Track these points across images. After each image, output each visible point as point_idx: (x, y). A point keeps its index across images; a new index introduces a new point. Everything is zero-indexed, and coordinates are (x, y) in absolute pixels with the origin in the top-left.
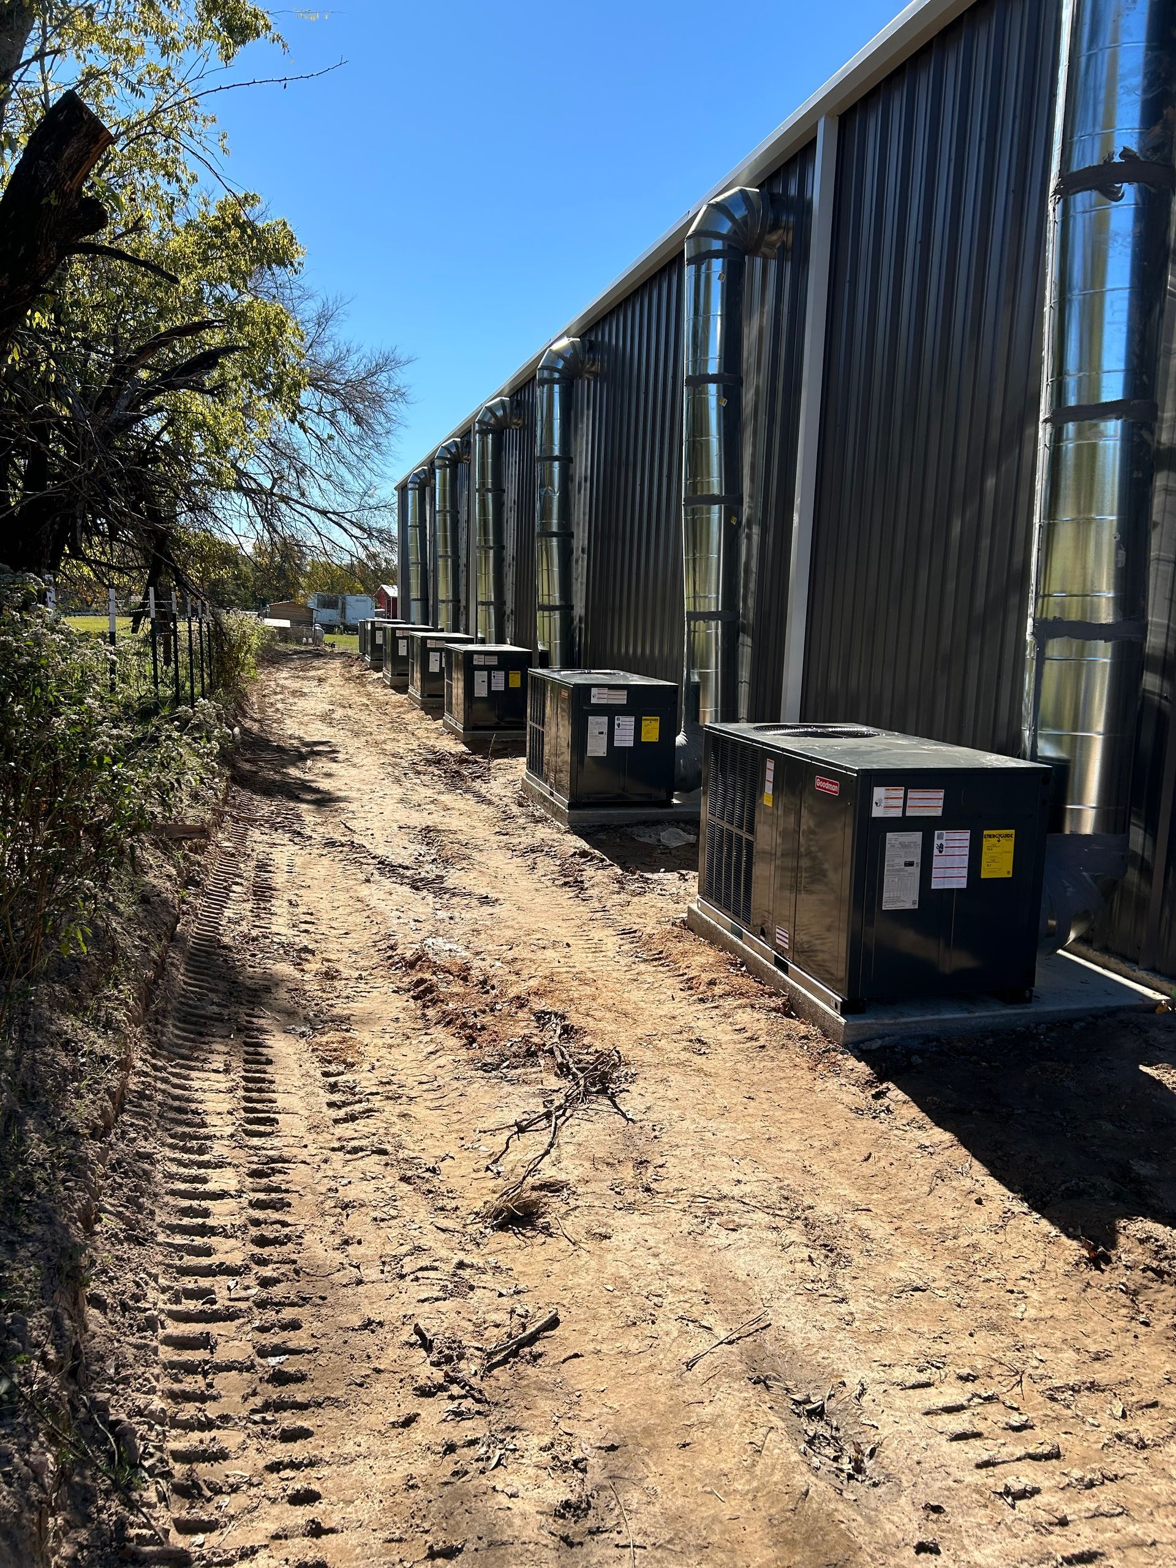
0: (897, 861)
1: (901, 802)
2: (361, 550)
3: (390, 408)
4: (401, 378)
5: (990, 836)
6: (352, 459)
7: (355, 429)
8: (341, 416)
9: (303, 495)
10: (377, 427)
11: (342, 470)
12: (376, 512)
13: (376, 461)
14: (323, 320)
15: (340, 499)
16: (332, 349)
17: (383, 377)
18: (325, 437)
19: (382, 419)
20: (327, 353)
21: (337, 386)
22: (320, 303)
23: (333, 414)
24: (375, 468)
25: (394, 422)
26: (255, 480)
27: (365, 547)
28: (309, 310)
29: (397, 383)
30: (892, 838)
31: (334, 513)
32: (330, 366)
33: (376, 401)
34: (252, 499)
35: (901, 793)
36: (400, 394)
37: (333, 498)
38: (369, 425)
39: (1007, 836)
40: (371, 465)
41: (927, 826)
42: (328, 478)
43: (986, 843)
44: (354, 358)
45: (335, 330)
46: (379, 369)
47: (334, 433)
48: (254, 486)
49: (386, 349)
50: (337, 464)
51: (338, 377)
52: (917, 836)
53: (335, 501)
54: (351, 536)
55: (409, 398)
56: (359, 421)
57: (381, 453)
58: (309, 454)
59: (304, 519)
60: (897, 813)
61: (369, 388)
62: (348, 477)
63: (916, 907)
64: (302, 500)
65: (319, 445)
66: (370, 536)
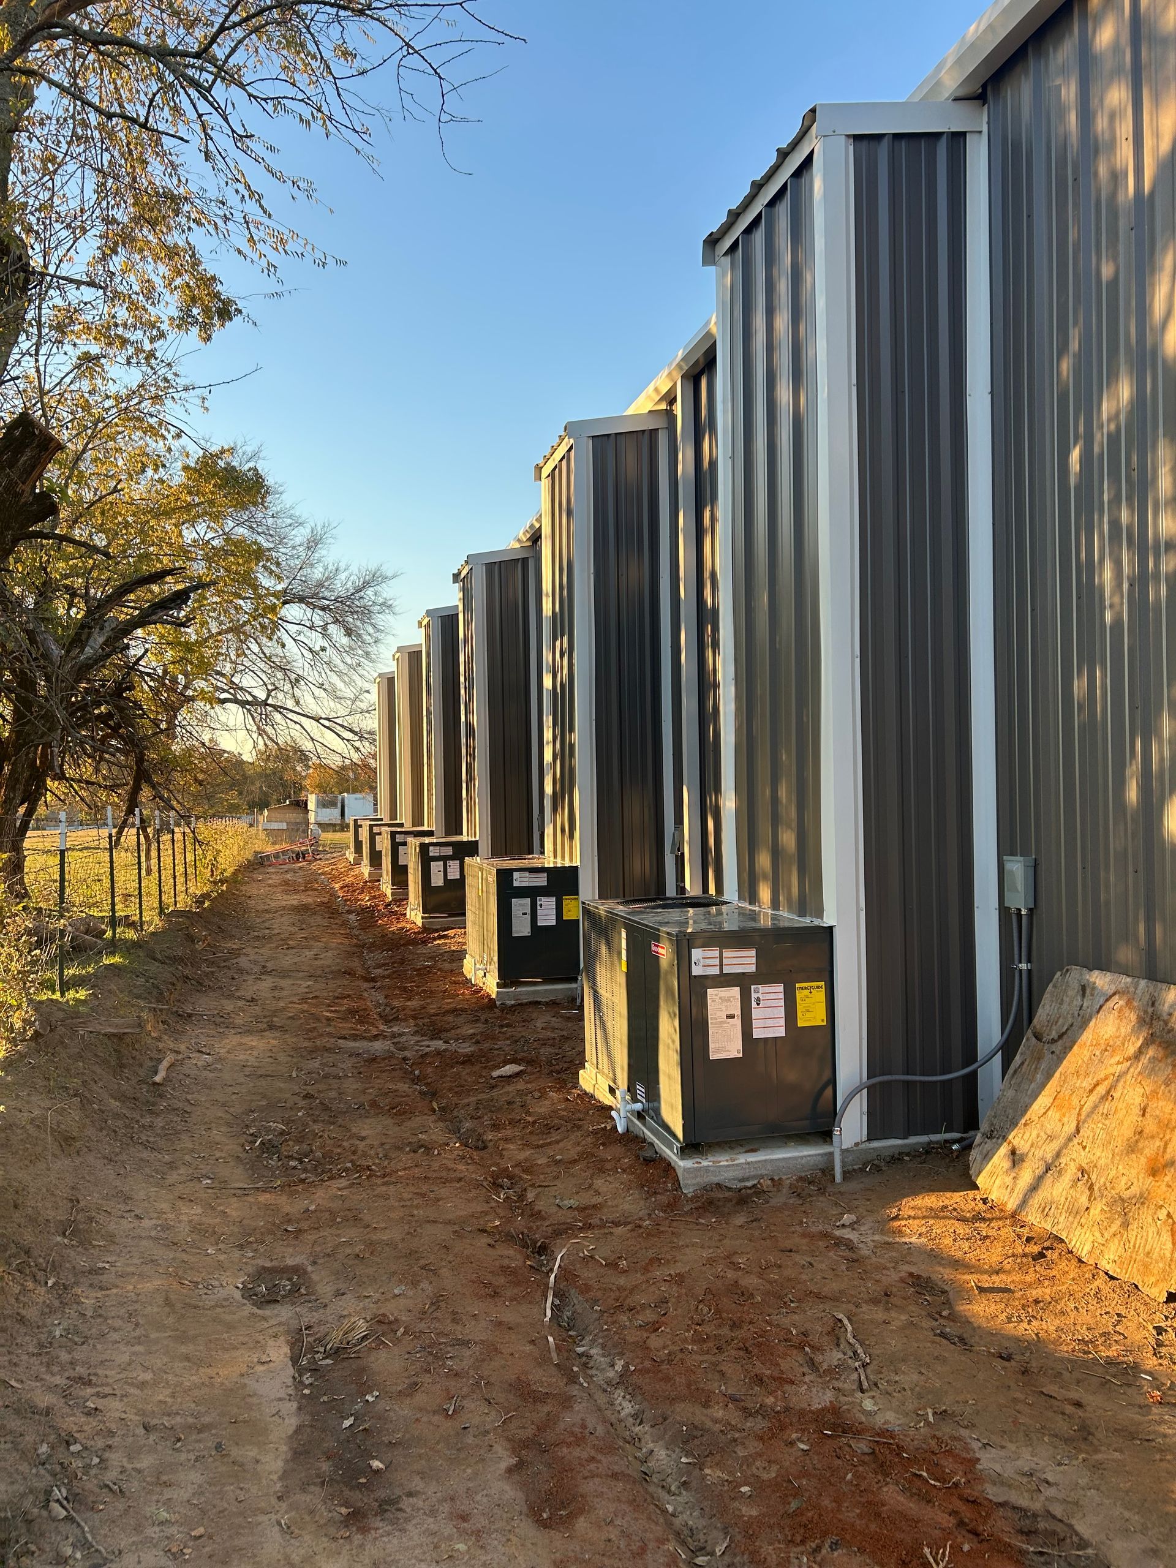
0: (719, 1014)
1: (717, 961)
2: (352, 751)
3: (380, 619)
4: (387, 591)
5: (802, 988)
6: (342, 666)
7: (345, 640)
8: (332, 629)
9: (298, 703)
10: (367, 638)
11: (334, 678)
12: (367, 715)
13: (367, 668)
14: (313, 544)
15: (332, 704)
16: (321, 569)
17: (370, 592)
18: (317, 648)
19: (370, 630)
20: (317, 573)
21: (327, 602)
22: (308, 530)
23: (325, 627)
24: (365, 673)
25: (382, 631)
26: (250, 693)
27: (357, 749)
28: (300, 536)
29: (384, 596)
30: (713, 995)
31: (328, 719)
32: (320, 584)
33: (365, 613)
34: (249, 711)
35: (717, 953)
36: (387, 606)
37: (326, 704)
38: (359, 636)
39: (818, 987)
40: (362, 672)
41: (743, 981)
42: (321, 686)
43: (799, 995)
44: (343, 576)
45: (324, 552)
46: (366, 584)
47: (326, 645)
48: (250, 699)
49: (373, 567)
50: (329, 673)
51: (327, 594)
52: (736, 991)
53: (327, 707)
54: (343, 739)
55: (397, 610)
56: (349, 632)
57: (371, 661)
58: (301, 664)
59: (298, 727)
60: (715, 971)
61: (357, 603)
62: (340, 685)
63: (741, 1055)
64: (297, 709)
65: (311, 656)
66: (361, 738)
